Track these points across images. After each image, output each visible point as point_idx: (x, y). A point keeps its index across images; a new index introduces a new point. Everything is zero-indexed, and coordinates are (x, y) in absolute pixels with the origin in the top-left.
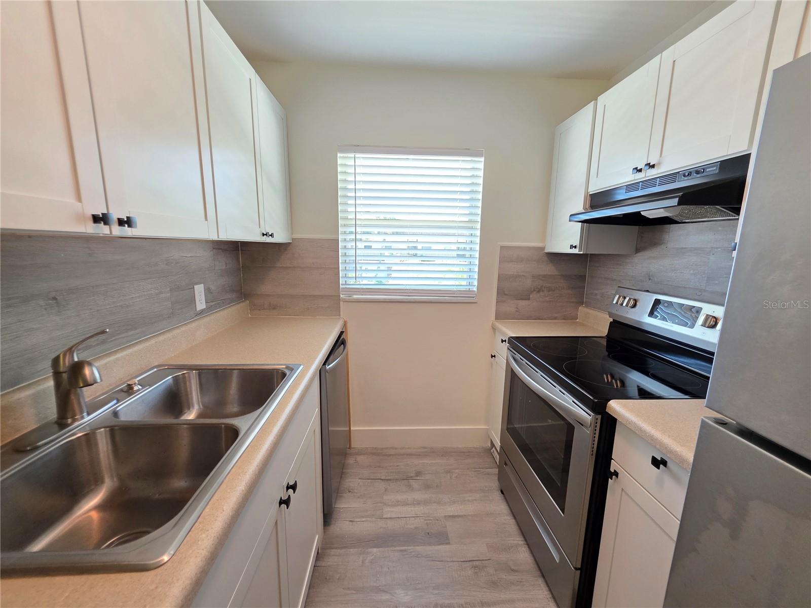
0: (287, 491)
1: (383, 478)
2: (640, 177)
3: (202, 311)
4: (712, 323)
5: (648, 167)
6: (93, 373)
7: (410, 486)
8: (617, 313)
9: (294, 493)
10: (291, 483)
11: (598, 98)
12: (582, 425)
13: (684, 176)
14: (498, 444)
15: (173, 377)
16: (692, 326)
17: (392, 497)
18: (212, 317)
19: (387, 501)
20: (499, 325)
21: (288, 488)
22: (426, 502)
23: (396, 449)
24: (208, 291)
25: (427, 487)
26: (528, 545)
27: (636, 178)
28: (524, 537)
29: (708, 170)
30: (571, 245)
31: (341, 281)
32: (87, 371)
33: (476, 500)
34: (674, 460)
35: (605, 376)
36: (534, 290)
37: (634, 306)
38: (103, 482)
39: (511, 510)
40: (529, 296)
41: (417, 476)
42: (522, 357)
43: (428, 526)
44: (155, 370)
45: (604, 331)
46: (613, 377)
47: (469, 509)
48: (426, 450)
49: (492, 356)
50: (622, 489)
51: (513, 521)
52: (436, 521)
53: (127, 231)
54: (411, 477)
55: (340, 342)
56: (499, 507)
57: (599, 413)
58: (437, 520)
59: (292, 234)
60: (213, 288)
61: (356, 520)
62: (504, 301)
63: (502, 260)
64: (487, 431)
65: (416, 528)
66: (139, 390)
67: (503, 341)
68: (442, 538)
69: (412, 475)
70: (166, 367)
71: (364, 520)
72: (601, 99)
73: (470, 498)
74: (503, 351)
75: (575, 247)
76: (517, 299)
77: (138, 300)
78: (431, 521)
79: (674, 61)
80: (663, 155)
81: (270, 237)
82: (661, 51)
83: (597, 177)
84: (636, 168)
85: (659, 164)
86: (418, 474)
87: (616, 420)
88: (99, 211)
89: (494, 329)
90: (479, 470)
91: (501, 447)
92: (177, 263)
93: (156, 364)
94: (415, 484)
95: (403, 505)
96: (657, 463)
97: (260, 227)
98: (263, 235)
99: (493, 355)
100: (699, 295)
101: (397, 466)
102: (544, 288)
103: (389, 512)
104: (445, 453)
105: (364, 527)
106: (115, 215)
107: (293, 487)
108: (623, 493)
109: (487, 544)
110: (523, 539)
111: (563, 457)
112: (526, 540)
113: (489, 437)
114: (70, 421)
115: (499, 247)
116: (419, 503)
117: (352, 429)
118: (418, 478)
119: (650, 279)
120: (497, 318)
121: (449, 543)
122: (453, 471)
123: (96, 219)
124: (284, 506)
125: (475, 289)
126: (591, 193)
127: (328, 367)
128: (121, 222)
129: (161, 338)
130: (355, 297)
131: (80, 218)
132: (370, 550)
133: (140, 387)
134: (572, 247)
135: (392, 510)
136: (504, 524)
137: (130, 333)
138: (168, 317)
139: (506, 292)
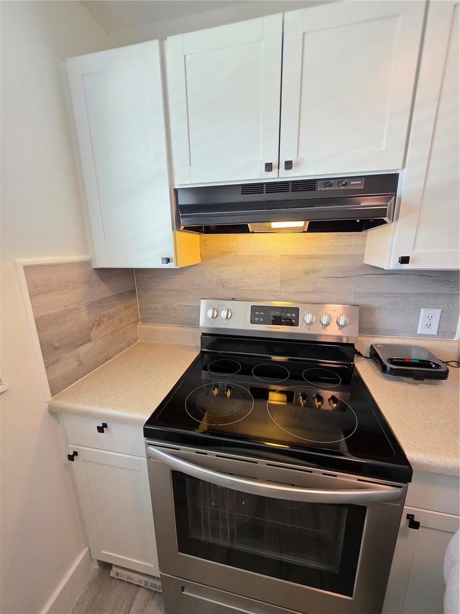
8: (212, 326)
27: (260, 178)
29: (352, 183)
40: (90, 335)
49: (71, 458)
62: (58, 361)
63: (34, 291)
67: (101, 429)
75: (169, 260)
76: (76, 348)
79: (304, 34)
83: (189, 165)
99: (71, 454)
100: (275, 296)
113: (94, 560)
115: (22, 269)
120: (53, 394)
134: (164, 261)
139: (56, 345)
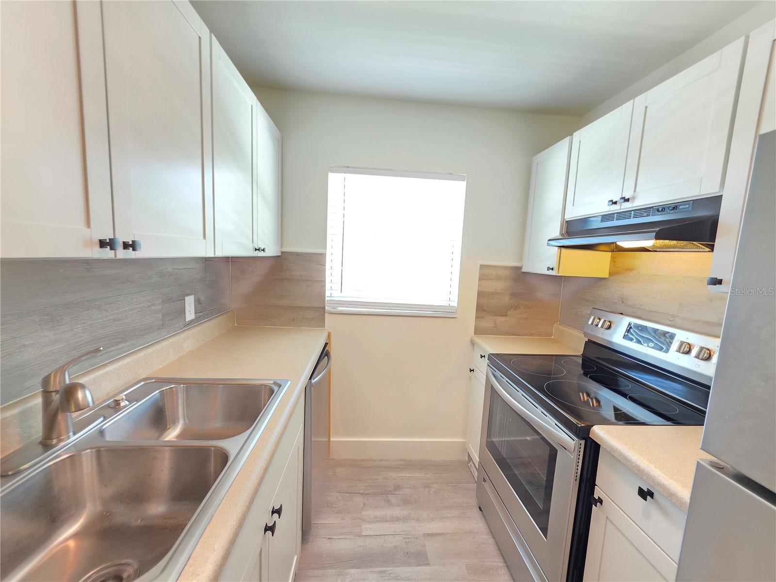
0: (272, 515)
1: (362, 492)
2: (615, 208)
3: (191, 322)
4: (687, 349)
5: (623, 200)
6: (85, 396)
7: (388, 501)
8: (591, 332)
9: (279, 518)
10: (277, 508)
11: (574, 134)
12: (565, 449)
13: (658, 211)
14: (476, 458)
15: (160, 392)
16: (667, 351)
17: (369, 513)
18: (201, 327)
19: (366, 517)
20: (478, 340)
21: (273, 512)
22: (405, 519)
23: (374, 461)
24: (198, 302)
25: (406, 502)
26: (507, 566)
27: (611, 210)
28: (504, 558)
29: (681, 207)
30: (548, 268)
31: (328, 294)
32: (80, 395)
33: (454, 517)
34: (662, 493)
35: (581, 394)
36: (512, 307)
37: (609, 327)
38: (84, 506)
39: (490, 529)
40: (507, 313)
41: (396, 490)
42: (502, 375)
43: (407, 544)
44: (143, 383)
45: (580, 350)
46: (588, 395)
47: (448, 526)
48: (404, 463)
49: (471, 371)
50: (607, 517)
51: (491, 540)
52: (415, 540)
53: (130, 254)
54: (390, 491)
55: (325, 354)
56: (476, 524)
57: (583, 439)
58: (416, 538)
59: (282, 247)
60: (202, 298)
61: (334, 537)
62: (483, 317)
63: (482, 278)
64: (464, 444)
65: (395, 547)
66: (126, 406)
67: (482, 357)
68: (420, 558)
69: (390, 489)
70: (153, 381)
71: (342, 537)
72: (577, 135)
73: (449, 515)
74: (483, 366)
75: (552, 269)
76: (495, 316)
77: (130, 313)
78: (410, 540)
79: (646, 107)
80: (637, 190)
81: (262, 251)
82: (633, 96)
83: (573, 205)
84: (612, 201)
85: (634, 198)
86: (397, 488)
87: (599, 446)
88: (107, 236)
89: (473, 343)
90: (457, 484)
91: (480, 463)
92: (170, 276)
93: (143, 376)
94: (393, 499)
95: (381, 522)
96: (645, 494)
97: (253, 243)
98: (256, 250)
99: (472, 369)
100: (671, 321)
101: (376, 479)
102: (521, 305)
103: (369, 529)
104: (423, 466)
105: (343, 545)
106: (121, 238)
107: (278, 511)
108: (608, 522)
109: (466, 566)
110: (502, 561)
111: (545, 479)
112: (506, 562)
113: (466, 449)
114: (54, 441)
115: (479, 266)
116: (398, 520)
117: (331, 439)
118: (397, 493)
119: (623, 302)
120: (475, 333)
121: (428, 564)
122: (431, 485)
123: (103, 244)
124: (269, 533)
125: (455, 304)
126: (567, 220)
127: (313, 381)
128: (126, 246)
129: (150, 350)
130: (339, 308)
131: (88, 243)
132: (348, 571)
133: (127, 403)
134: (549, 269)
135: (371, 526)
136: (483, 543)
137: (120, 346)
138: (158, 329)
139: (485, 309)
